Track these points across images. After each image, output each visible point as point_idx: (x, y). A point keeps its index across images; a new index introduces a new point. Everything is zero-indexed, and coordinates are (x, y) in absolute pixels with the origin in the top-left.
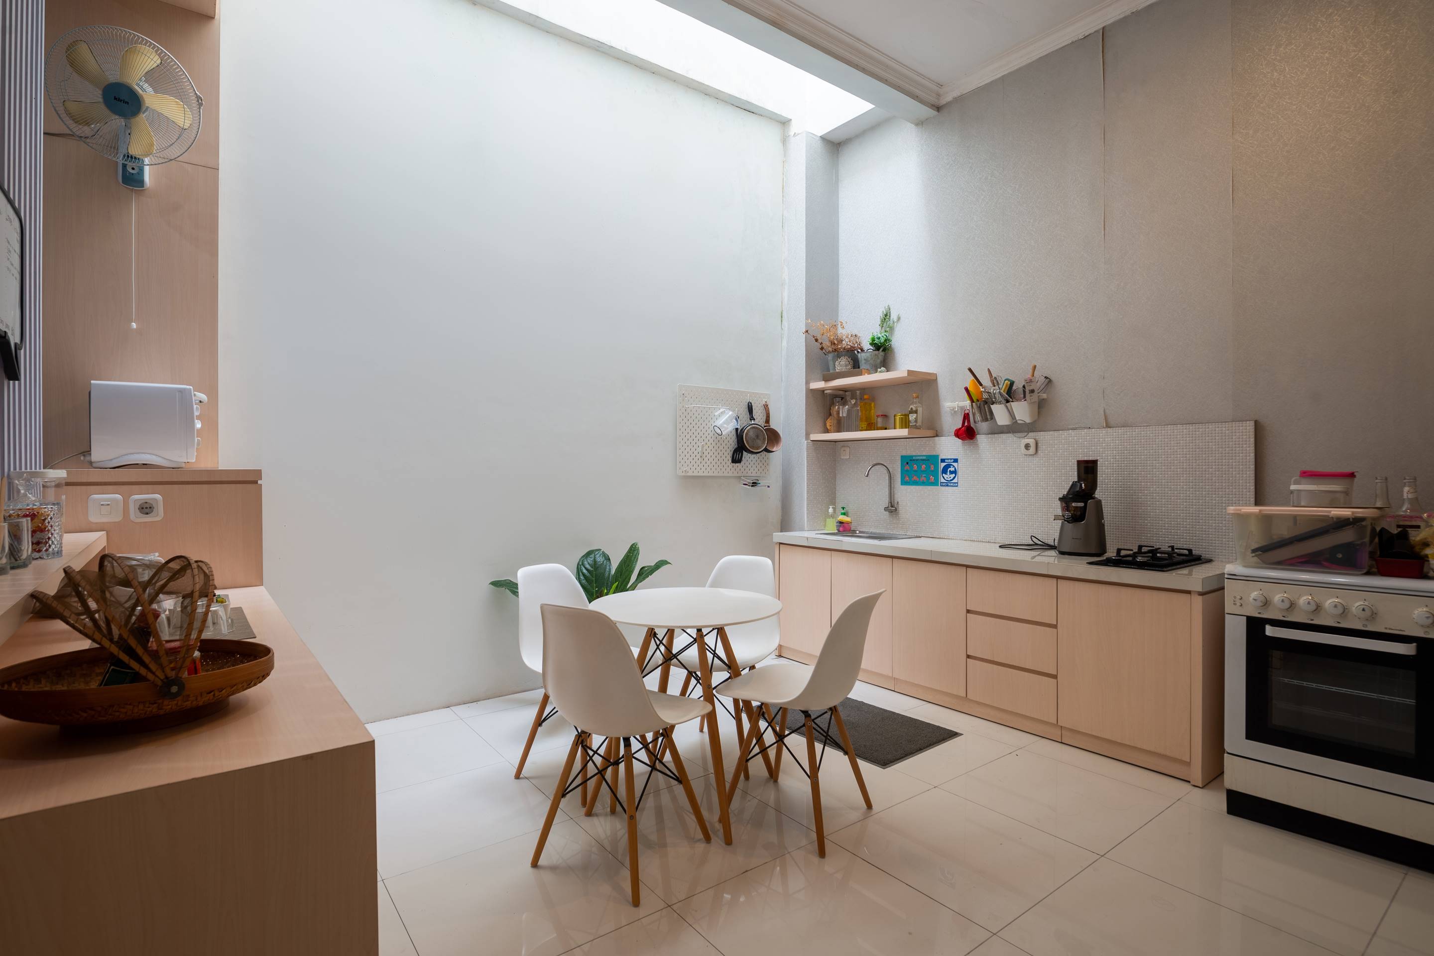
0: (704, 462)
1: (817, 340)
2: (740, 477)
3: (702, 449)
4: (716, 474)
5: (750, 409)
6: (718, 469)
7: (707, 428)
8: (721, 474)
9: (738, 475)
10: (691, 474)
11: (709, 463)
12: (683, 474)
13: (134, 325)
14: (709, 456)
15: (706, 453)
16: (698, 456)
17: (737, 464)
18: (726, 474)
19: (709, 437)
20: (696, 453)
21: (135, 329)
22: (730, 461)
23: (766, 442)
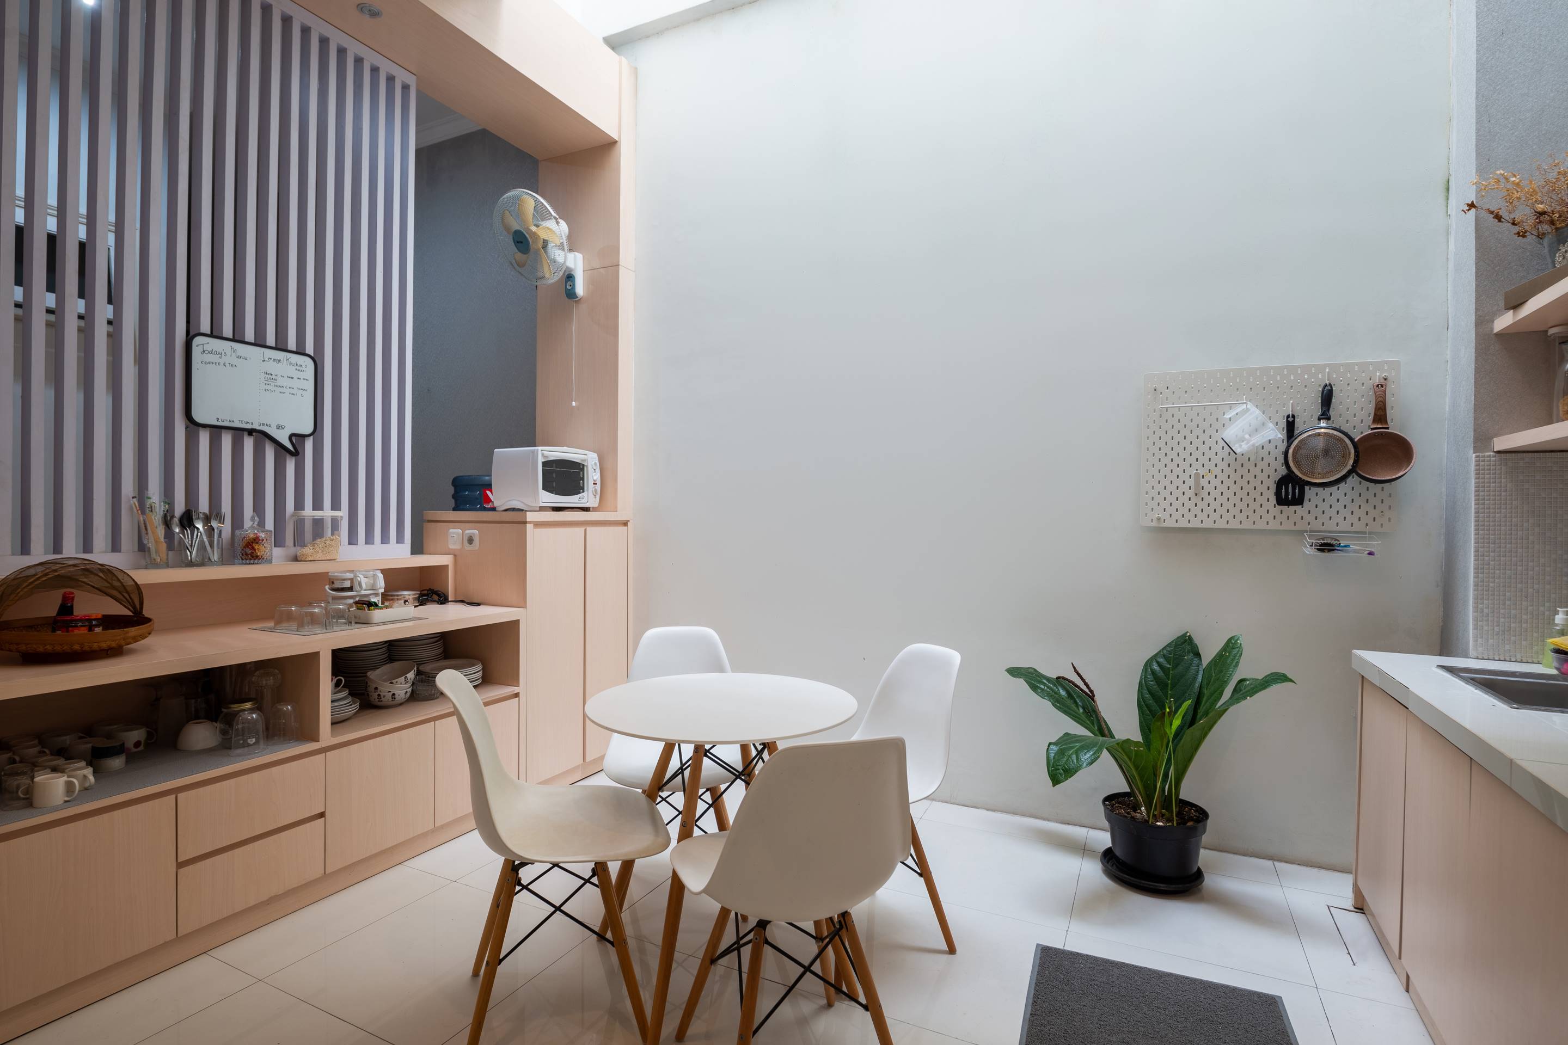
0: (1202, 505)
1: (1498, 218)
2: (1301, 533)
3: (1197, 482)
4: (1234, 524)
5: (1327, 397)
6: (1240, 517)
7: (1209, 443)
8: (1247, 525)
9: (1296, 528)
10: (1170, 523)
11: (1215, 505)
12: (1154, 524)
13: (574, 404)
14: (1215, 494)
15: (1208, 488)
16: (1190, 493)
17: (1292, 508)
18: (1261, 525)
19: (1217, 460)
20: (1184, 488)
21: (574, 406)
22: (1273, 500)
23: (1351, 462)
